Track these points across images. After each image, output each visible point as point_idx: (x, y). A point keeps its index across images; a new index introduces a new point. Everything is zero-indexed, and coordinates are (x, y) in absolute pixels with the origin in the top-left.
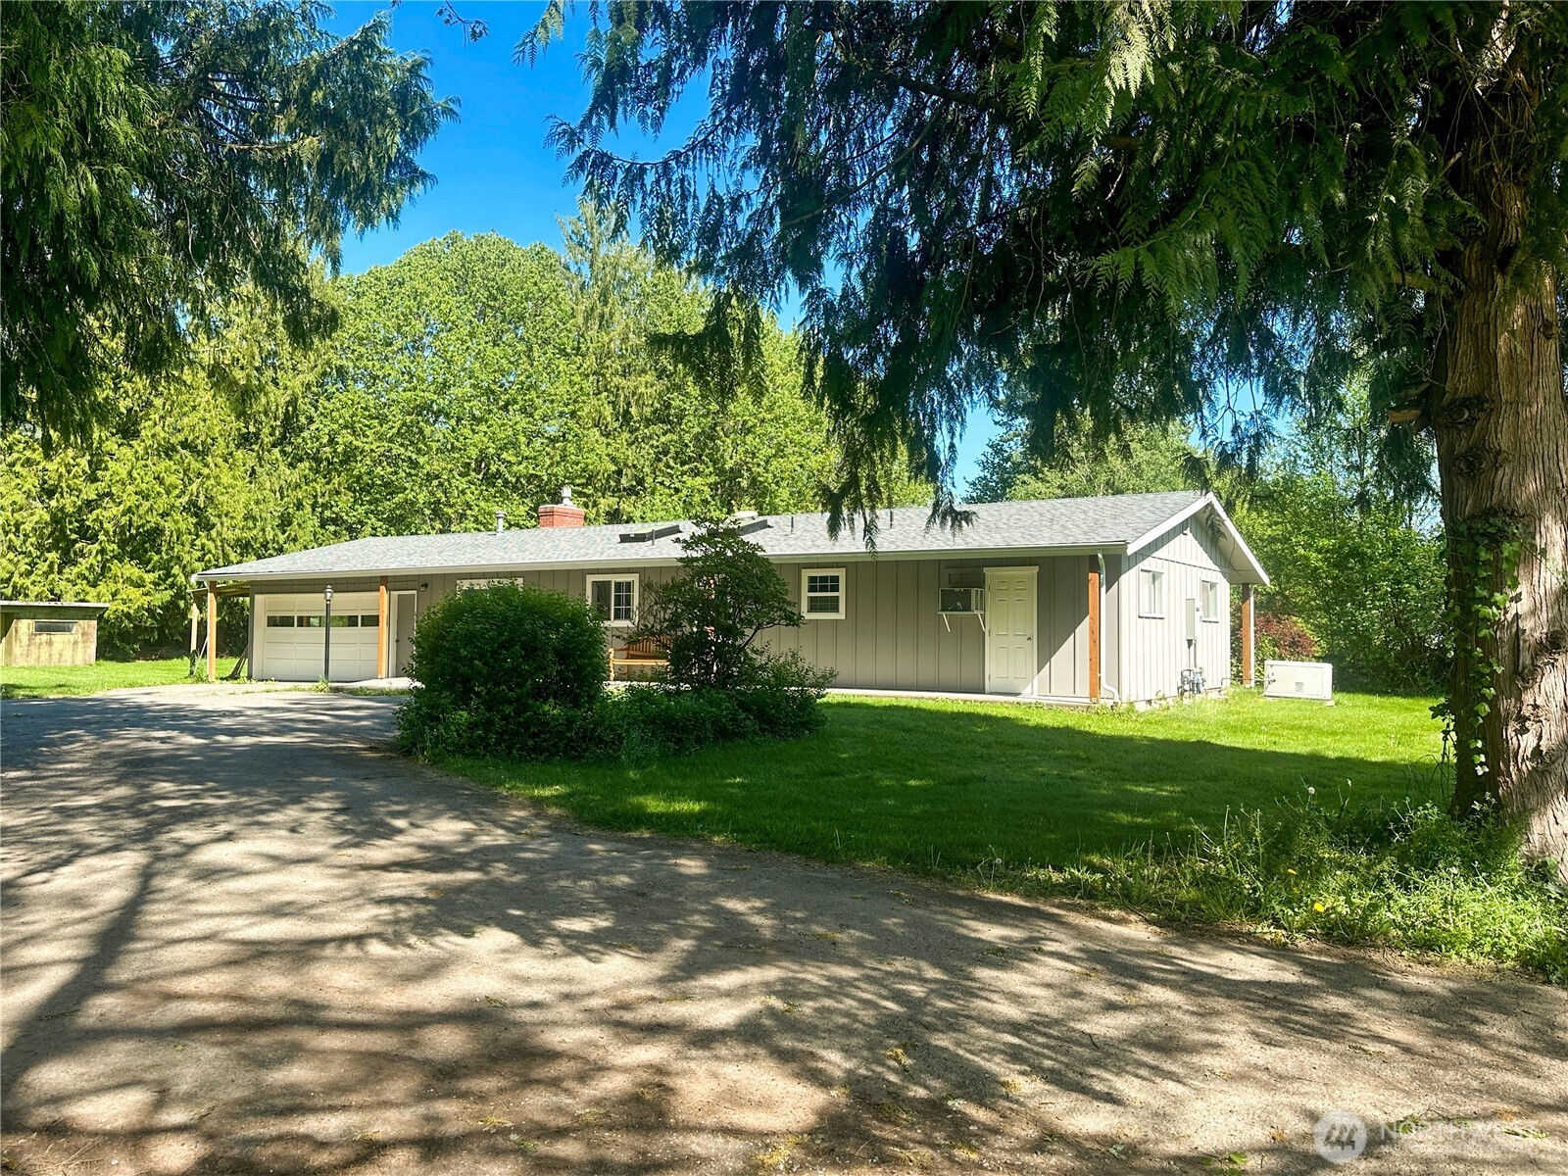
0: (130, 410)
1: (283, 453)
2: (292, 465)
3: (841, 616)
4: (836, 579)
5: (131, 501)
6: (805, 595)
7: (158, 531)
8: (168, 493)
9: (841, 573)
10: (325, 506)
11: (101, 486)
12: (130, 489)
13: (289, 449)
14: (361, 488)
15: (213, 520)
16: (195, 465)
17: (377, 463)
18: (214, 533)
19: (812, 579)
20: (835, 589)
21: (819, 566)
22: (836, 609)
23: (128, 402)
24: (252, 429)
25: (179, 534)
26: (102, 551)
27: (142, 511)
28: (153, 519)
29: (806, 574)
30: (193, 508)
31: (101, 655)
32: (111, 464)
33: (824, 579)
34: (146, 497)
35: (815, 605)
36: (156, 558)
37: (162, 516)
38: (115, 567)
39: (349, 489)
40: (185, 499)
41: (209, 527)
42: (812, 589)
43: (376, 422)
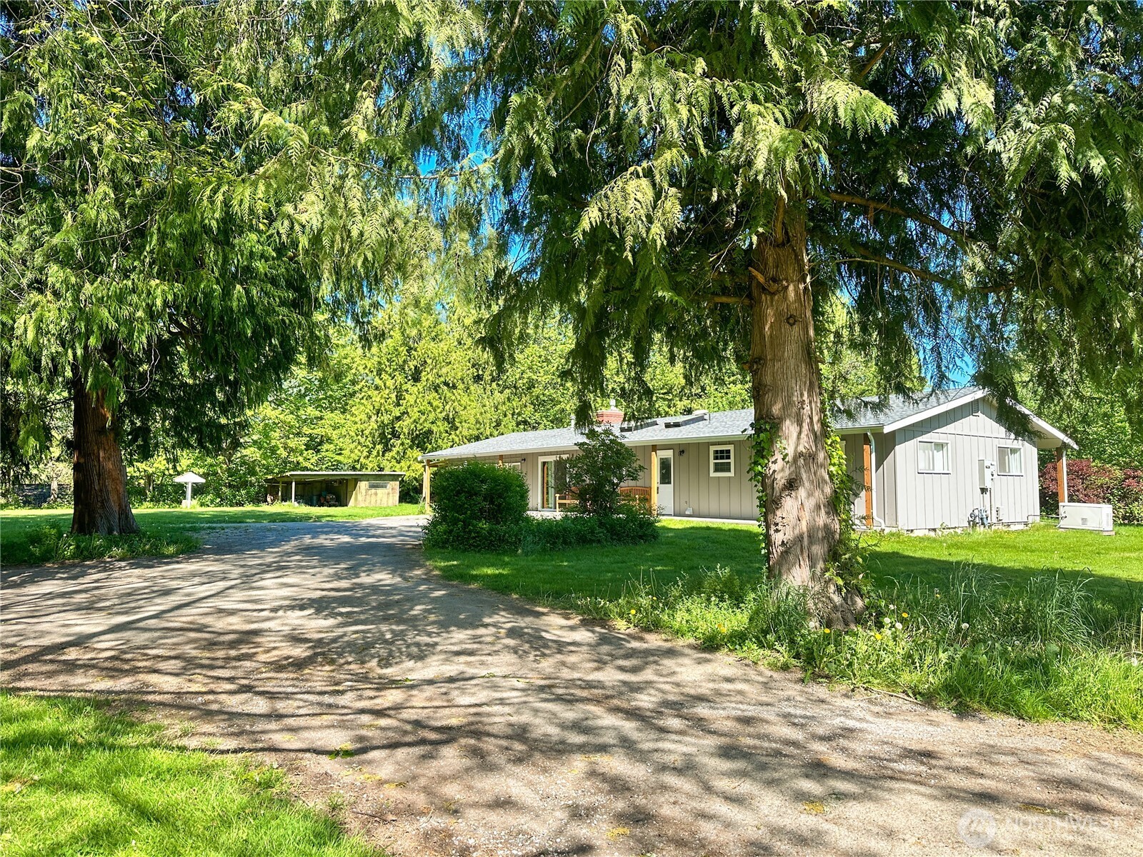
0: (416, 367)
1: (498, 385)
2: (501, 392)
3: (732, 474)
4: (728, 451)
5: (415, 416)
6: (712, 462)
7: (430, 432)
8: (435, 410)
9: (731, 448)
10: (519, 414)
11: (402, 408)
12: (416, 409)
13: (501, 382)
14: (538, 404)
15: (458, 425)
16: (449, 395)
17: (545, 388)
18: (458, 432)
19: (716, 452)
20: (728, 457)
21: (719, 444)
22: (729, 470)
23: (415, 362)
24: (481, 372)
25: (441, 433)
26: (402, 444)
27: (421, 421)
28: (427, 425)
29: (713, 448)
30: (446, 419)
31: (401, 501)
32: (407, 396)
33: (722, 452)
34: (423, 414)
35: (718, 468)
36: (430, 447)
37: (432, 423)
38: (409, 452)
39: (532, 403)
40: (444, 414)
41: (457, 428)
42: (716, 458)
43: (545, 364)
